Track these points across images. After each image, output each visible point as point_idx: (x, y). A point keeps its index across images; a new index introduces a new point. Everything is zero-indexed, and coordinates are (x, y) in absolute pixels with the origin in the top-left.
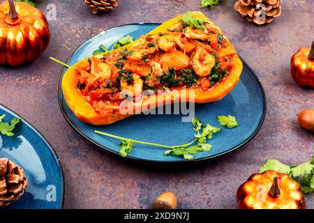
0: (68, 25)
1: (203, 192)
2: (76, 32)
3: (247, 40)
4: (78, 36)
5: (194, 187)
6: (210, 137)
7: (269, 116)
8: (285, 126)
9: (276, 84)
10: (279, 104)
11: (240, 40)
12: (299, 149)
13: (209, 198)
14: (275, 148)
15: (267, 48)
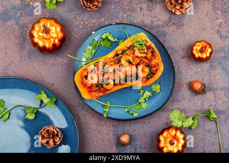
0: (75, 18)
1: (142, 129)
2: (80, 24)
3: (171, 25)
4: (81, 26)
5: (138, 126)
6: (147, 99)
7: (177, 80)
8: (185, 86)
9: (183, 58)
10: (183, 72)
11: (167, 25)
12: (190, 101)
13: (145, 132)
14: (178, 100)
15: (181, 30)
